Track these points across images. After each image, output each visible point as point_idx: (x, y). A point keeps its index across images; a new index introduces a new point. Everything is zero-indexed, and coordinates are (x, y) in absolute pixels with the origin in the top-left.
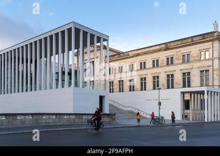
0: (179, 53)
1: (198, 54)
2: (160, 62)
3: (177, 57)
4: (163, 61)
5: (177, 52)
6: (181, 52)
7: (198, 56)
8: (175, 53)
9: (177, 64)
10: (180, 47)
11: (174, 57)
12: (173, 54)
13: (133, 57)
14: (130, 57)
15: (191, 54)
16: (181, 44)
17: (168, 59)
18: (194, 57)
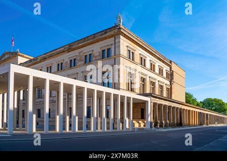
0: (82, 54)
1: (99, 52)
2: (64, 65)
3: (79, 58)
4: (66, 63)
5: (79, 53)
6: (84, 52)
9: (80, 66)
10: (82, 47)
12: (76, 54)
17: (71, 61)
18: (96, 57)
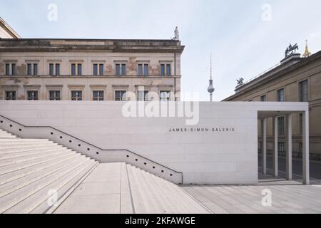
0: (134, 60)
1: (158, 66)
2: (105, 68)
3: (131, 65)
4: (109, 67)
5: (131, 58)
6: (137, 59)
7: (158, 70)
8: (128, 59)
9: (132, 77)
11: (128, 65)
12: (125, 59)
13: (57, 50)
14: (53, 51)
15: (150, 64)
16: (138, 46)
17: (117, 65)
18: (153, 70)
